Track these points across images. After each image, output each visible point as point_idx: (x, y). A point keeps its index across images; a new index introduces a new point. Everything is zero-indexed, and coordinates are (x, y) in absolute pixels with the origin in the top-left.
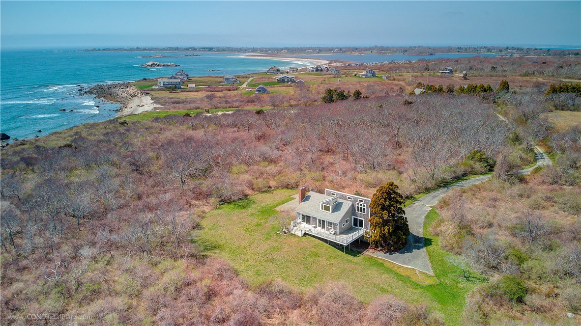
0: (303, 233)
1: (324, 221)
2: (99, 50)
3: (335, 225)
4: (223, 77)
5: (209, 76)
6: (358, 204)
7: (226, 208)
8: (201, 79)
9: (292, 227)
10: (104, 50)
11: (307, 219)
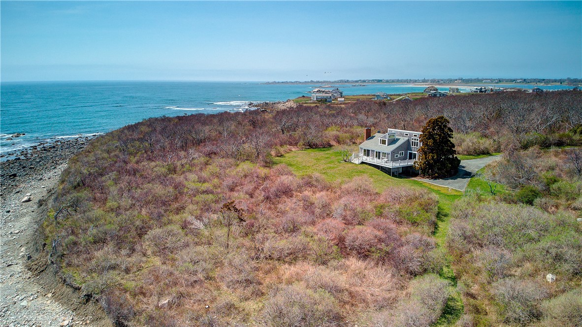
0: (360, 161)
1: (379, 153)
2: (279, 83)
3: (389, 154)
4: (374, 95)
5: (363, 95)
6: (413, 139)
7: (310, 151)
8: (354, 97)
9: (353, 158)
10: (283, 82)
11: (367, 153)
